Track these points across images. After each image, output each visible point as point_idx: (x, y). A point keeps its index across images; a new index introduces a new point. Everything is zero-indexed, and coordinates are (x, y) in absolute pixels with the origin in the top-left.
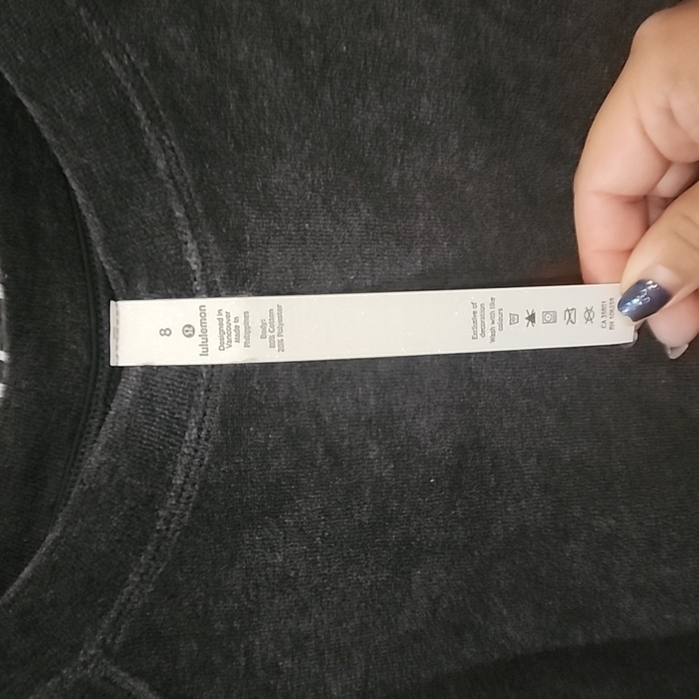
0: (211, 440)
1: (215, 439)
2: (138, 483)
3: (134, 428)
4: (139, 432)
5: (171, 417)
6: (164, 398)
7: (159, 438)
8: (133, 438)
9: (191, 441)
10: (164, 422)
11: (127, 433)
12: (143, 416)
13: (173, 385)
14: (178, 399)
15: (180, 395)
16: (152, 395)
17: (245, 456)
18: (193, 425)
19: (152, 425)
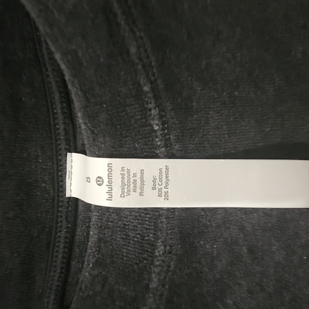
0: (173, 252)
1: (177, 251)
2: (125, 289)
3: (116, 249)
4: (120, 251)
5: (142, 240)
6: (134, 226)
7: (135, 255)
8: (116, 256)
9: (160, 256)
10: (137, 243)
11: (112, 252)
12: (121, 240)
13: (140, 216)
14: (146, 226)
15: (147, 223)
16: (125, 225)
17: (199, 262)
18: (160, 244)
19: (129, 246)
